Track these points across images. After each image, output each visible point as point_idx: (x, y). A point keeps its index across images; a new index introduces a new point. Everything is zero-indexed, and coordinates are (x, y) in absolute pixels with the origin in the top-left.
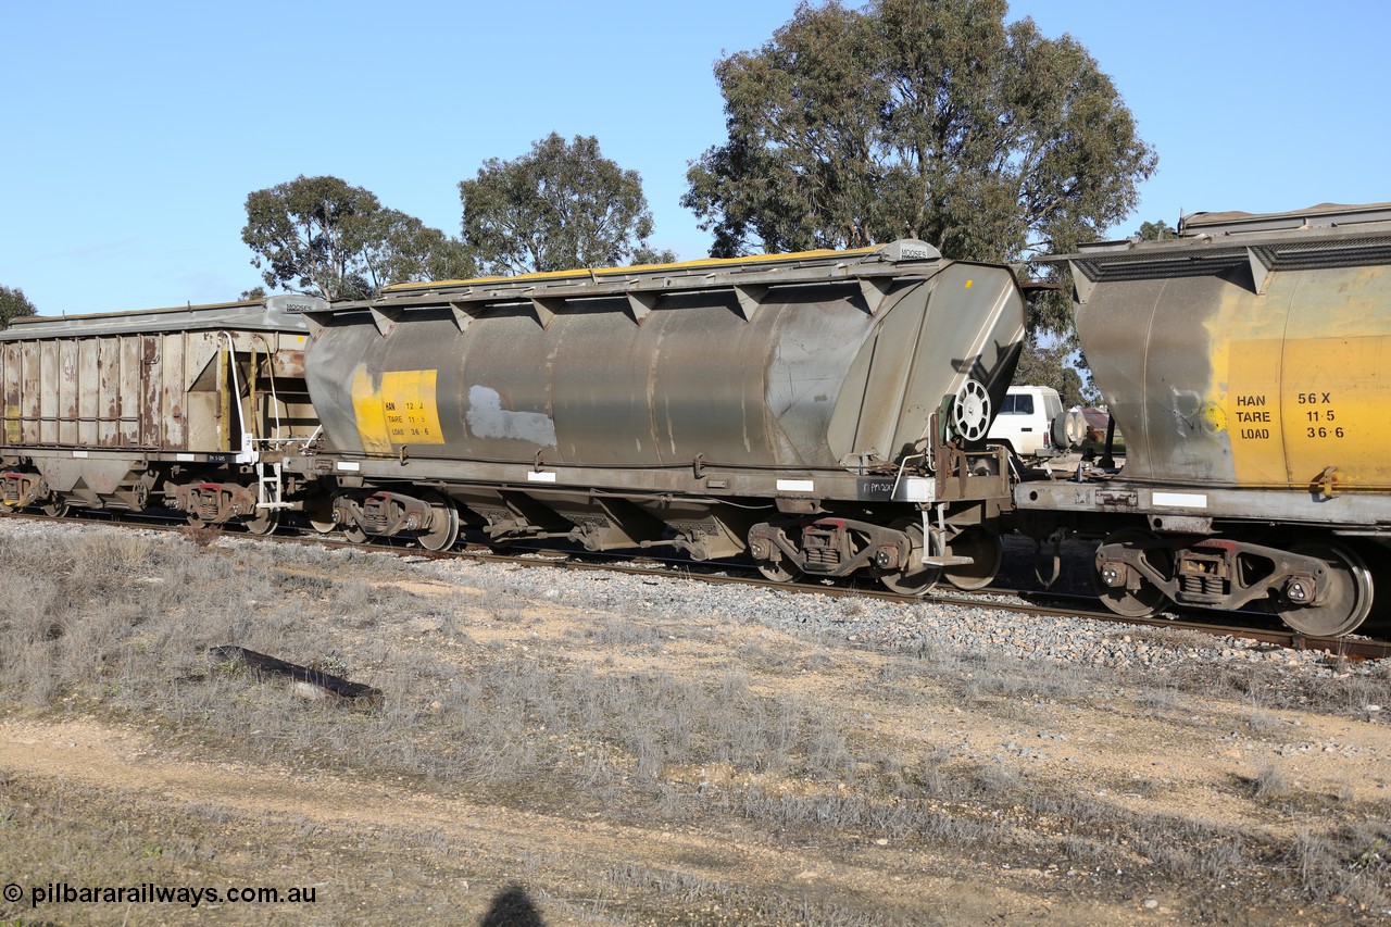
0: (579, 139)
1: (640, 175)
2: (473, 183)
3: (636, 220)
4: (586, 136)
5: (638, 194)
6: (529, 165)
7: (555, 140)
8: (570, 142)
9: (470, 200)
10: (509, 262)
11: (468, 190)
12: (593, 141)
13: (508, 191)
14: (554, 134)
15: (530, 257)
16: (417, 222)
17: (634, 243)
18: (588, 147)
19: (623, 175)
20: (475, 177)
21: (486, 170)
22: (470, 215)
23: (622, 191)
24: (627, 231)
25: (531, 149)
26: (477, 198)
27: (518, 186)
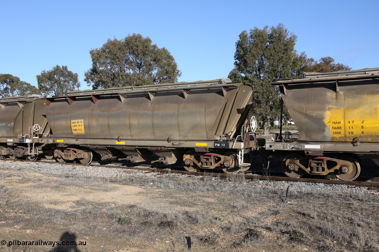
0: (63, 66)
1: (78, 74)
2: (39, 76)
3: (76, 84)
4: (64, 66)
5: (77, 78)
6: (52, 72)
7: (58, 66)
8: (61, 67)
9: (38, 79)
10: (49, 93)
11: (38, 77)
12: (66, 67)
13: (48, 78)
14: (57, 65)
15: (54, 92)
16: (29, 84)
17: (76, 89)
18: (65, 68)
19: (74, 74)
20: (40, 74)
21: (42, 72)
22: (39, 83)
23: (73, 78)
24: (75, 86)
25: (53, 68)
26: (40, 79)
27: (50, 77)
